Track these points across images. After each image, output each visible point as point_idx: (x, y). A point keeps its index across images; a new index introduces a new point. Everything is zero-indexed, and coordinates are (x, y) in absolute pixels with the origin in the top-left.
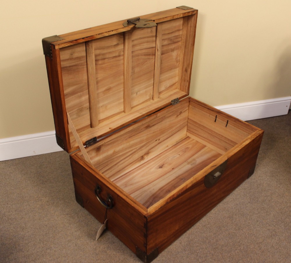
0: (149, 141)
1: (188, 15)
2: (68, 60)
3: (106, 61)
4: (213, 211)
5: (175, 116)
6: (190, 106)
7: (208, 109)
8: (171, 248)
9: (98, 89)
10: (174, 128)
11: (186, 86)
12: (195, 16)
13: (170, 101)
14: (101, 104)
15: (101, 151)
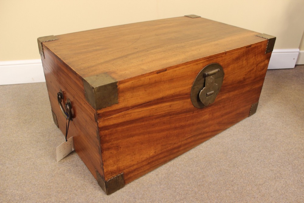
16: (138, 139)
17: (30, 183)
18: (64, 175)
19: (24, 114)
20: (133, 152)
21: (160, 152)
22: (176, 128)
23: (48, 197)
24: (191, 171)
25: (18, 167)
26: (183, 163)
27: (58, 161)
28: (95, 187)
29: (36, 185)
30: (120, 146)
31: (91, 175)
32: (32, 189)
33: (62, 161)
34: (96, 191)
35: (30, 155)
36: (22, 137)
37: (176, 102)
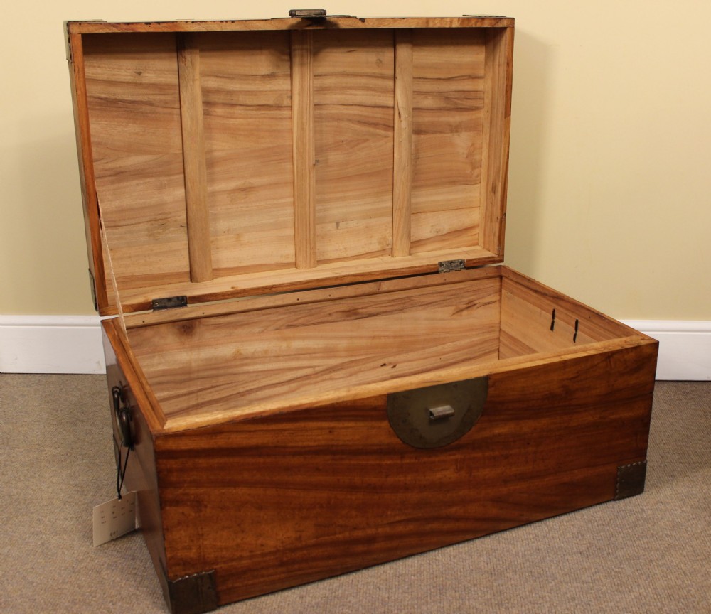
0: (358, 358)
1: (479, 25)
2: (128, 83)
3: (238, 110)
4: (451, 550)
5: (452, 309)
6: (504, 291)
7: (536, 291)
8: (268, 602)
9: (212, 180)
10: (449, 346)
11: (494, 235)
12: (507, 34)
13: (437, 262)
14: (222, 225)
15: (195, 339)
16: (249, 495)
17: (22, 578)
18: (99, 573)
19: (56, 442)
20: (239, 525)
21: (313, 541)
22: (353, 488)
23: (50, 608)
24: (387, 599)
25: (9, 547)
26: (375, 581)
27: (95, 545)
28: (156, 603)
29: (34, 584)
30: (205, 503)
31: (156, 581)
32: (24, 590)
33: (106, 545)
34: (155, 610)
35: (41, 526)
36: (34, 490)
37: (346, 424)
